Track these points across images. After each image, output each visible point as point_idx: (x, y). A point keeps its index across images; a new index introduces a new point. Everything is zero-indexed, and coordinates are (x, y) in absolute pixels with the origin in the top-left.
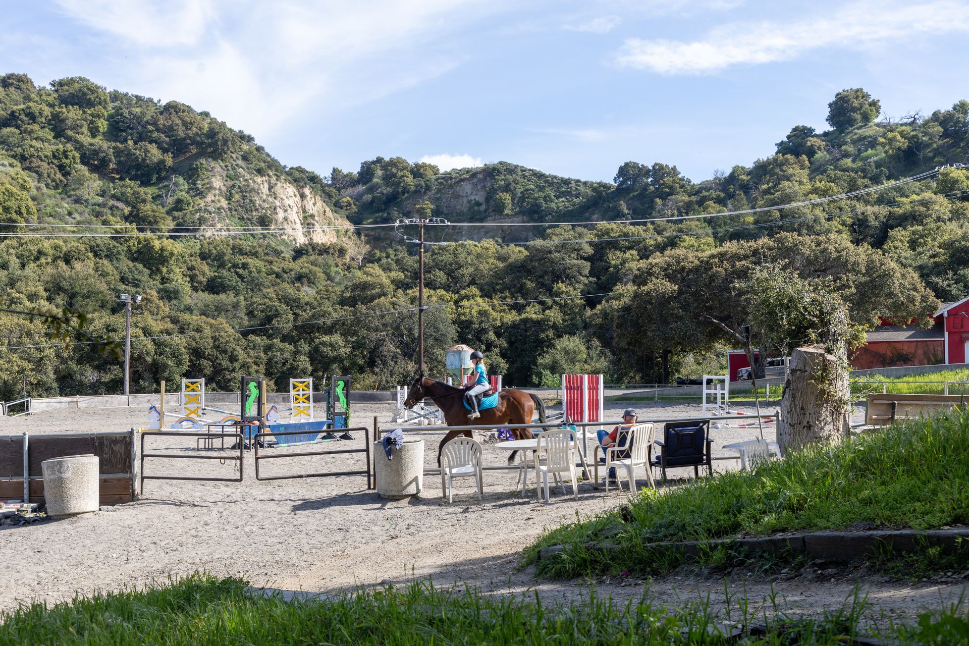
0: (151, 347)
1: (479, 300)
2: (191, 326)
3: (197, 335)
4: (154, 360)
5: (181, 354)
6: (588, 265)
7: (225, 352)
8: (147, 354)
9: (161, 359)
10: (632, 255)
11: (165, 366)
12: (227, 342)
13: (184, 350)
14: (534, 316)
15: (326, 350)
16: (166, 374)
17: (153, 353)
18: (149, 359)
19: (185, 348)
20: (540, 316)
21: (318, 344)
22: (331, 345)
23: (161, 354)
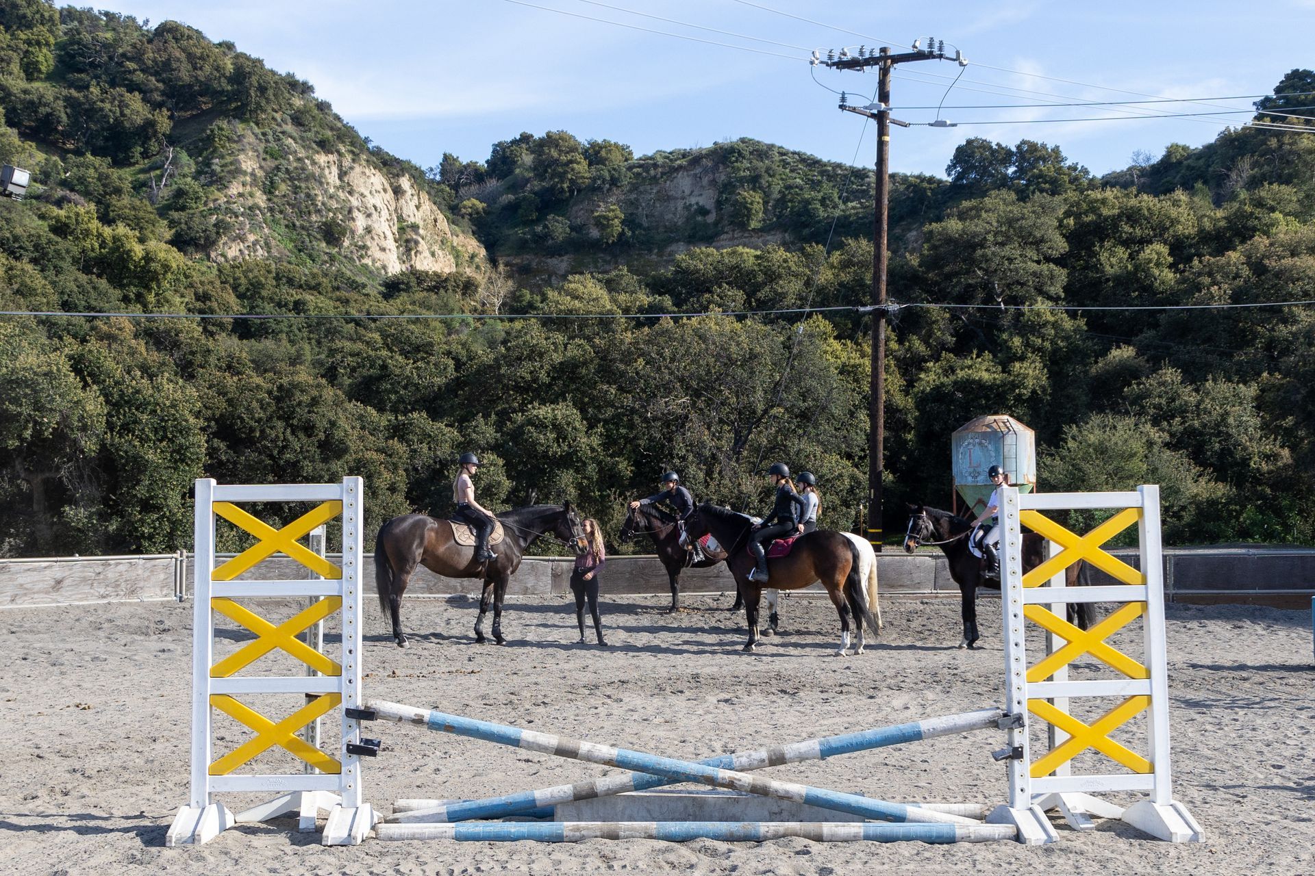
0: (94, 404)
1: (836, 345)
2: (212, 360)
3: (231, 381)
4: (103, 446)
5: (185, 431)
6: (1062, 274)
7: (309, 429)
8: (84, 428)
9: (126, 444)
10: (1158, 254)
11: (139, 465)
12: (315, 402)
13: (192, 420)
14: (986, 376)
15: (545, 439)
16: (141, 491)
17: (101, 426)
18: (90, 445)
19: (197, 415)
20: (999, 377)
21: (522, 426)
22: (556, 427)
23: (126, 428)
